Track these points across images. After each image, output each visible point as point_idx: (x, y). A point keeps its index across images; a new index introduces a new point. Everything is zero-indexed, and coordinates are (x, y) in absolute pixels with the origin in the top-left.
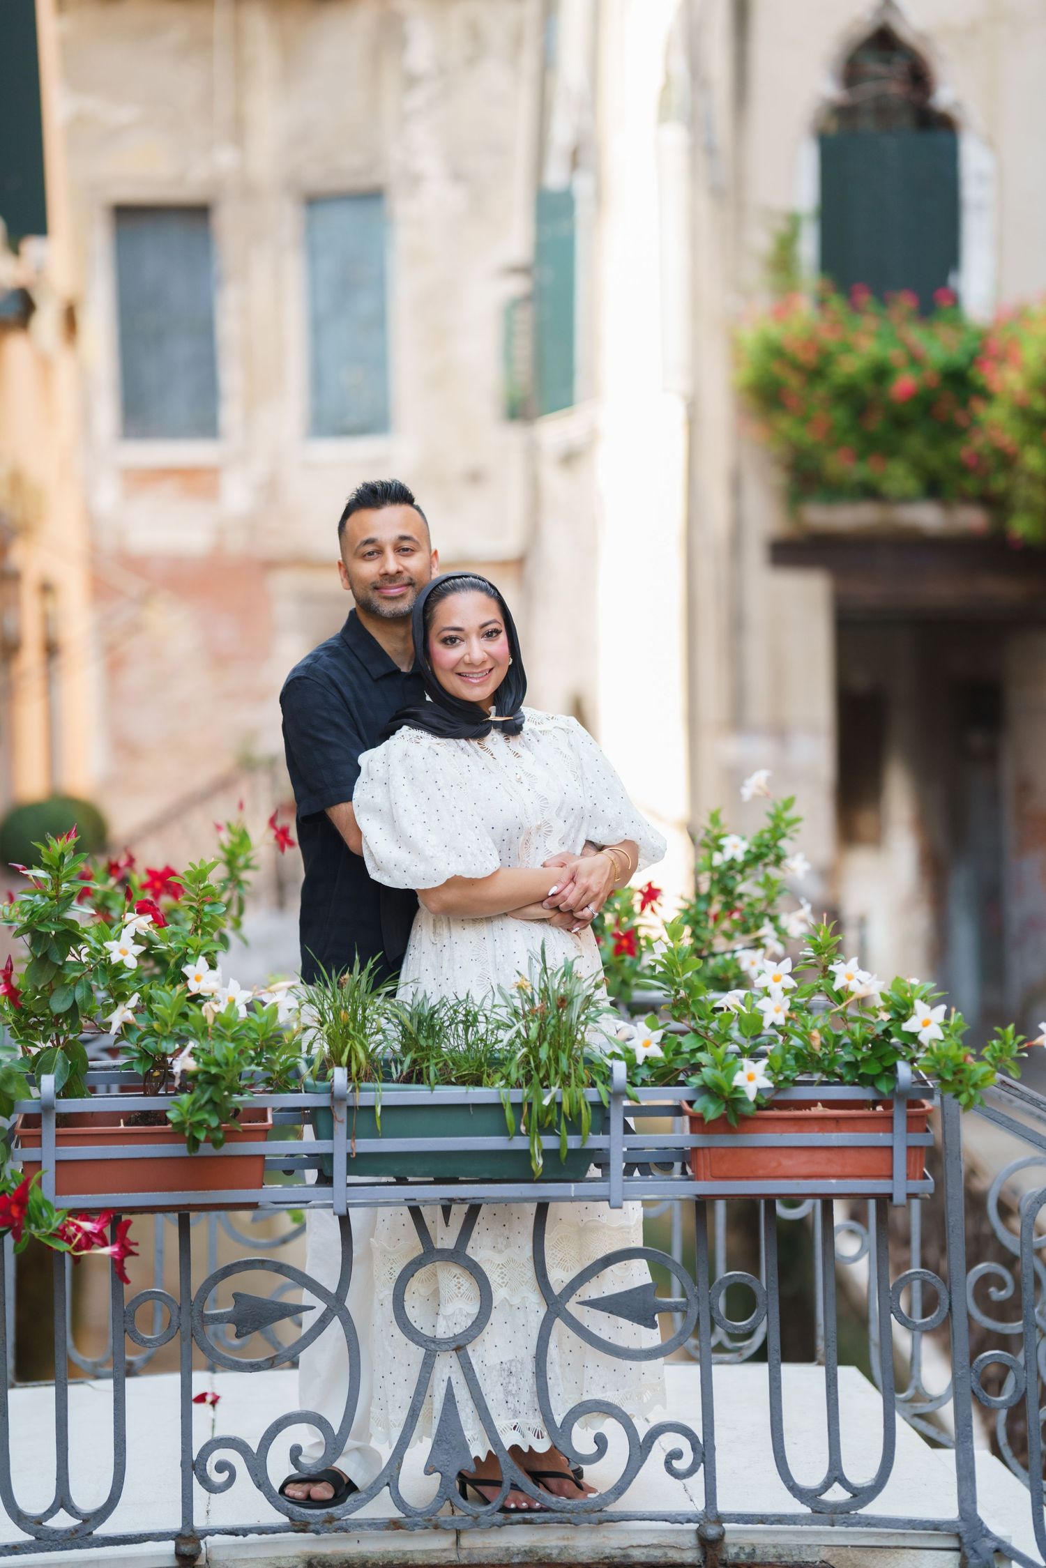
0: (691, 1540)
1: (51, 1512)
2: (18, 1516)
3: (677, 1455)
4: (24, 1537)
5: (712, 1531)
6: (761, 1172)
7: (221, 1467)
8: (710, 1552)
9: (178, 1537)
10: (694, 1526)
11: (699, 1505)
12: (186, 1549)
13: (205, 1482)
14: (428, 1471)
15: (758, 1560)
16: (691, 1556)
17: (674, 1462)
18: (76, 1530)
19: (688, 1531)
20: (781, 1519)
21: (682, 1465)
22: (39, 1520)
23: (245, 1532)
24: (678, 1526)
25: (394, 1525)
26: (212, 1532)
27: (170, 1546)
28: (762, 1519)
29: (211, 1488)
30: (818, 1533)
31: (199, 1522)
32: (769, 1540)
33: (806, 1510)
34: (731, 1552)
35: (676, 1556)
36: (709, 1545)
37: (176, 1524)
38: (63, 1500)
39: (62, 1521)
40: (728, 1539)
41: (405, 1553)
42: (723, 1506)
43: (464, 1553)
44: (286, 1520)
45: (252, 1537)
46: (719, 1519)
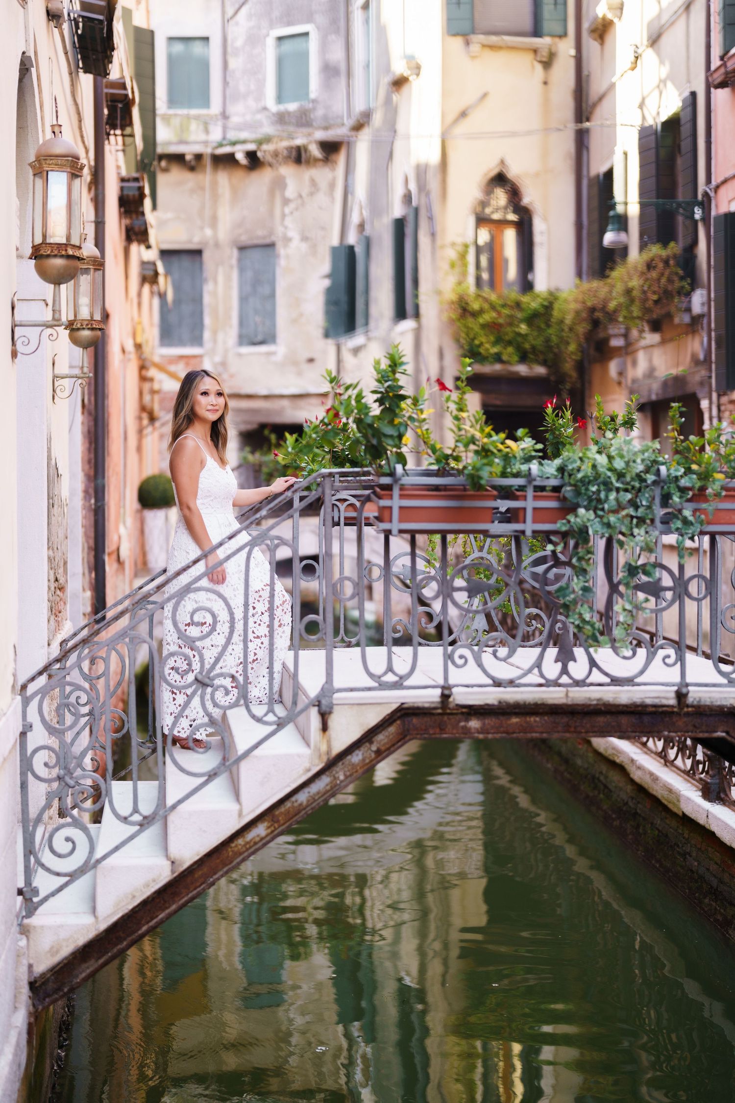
0: (673, 695)
1: (385, 673)
2: (371, 675)
3: (668, 656)
4: (373, 684)
5: (684, 690)
6: (722, 521)
7: (461, 657)
8: (683, 700)
9: (443, 688)
10: (675, 688)
11: (677, 679)
12: (447, 692)
13: (454, 663)
14: (556, 661)
15: (702, 703)
16: (673, 702)
17: (667, 661)
18: (396, 683)
19: (671, 691)
20: (714, 685)
21: (670, 661)
22: (380, 677)
23: (473, 686)
24: (668, 688)
25: (541, 685)
26: (457, 686)
27: (438, 692)
28: (706, 685)
29: (457, 666)
30: (729, 692)
31: (451, 681)
32: (707, 695)
33: (725, 681)
34: (690, 700)
35: (665, 702)
36: (681, 696)
37: (441, 682)
38: (390, 669)
39: (390, 678)
40: (690, 695)
41: (543, 699)
42: (689, 680)
43: (569, 699)
44: (491, 682)
45: (476, 689)
46: (687, 685)
